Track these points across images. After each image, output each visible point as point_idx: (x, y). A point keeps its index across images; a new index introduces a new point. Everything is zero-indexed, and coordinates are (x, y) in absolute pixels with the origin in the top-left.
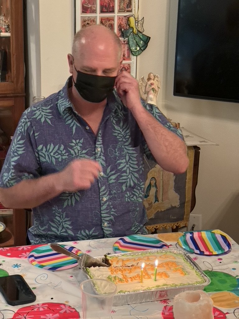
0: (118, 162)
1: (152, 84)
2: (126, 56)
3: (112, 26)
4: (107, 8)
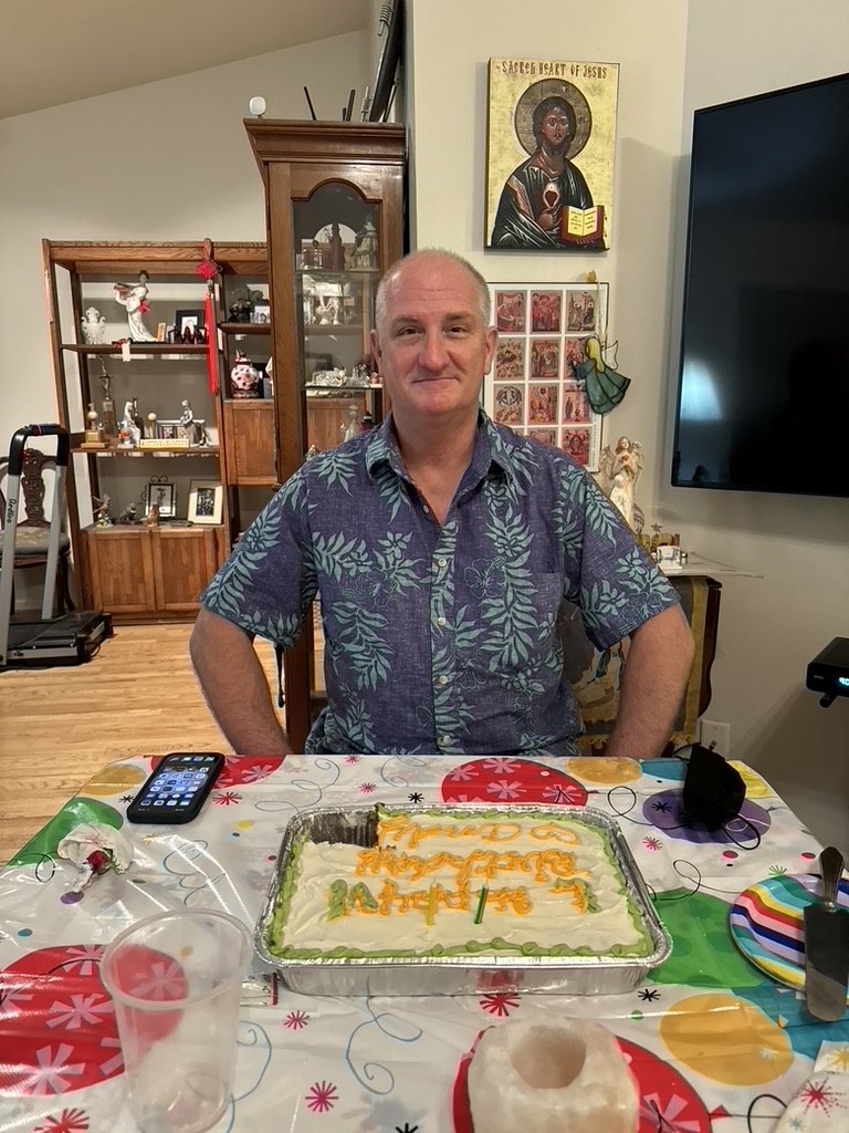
0: (485, 601)
1: (624, 458)
2: (582, 413)
3: (554, 357)
4: (546, 322)
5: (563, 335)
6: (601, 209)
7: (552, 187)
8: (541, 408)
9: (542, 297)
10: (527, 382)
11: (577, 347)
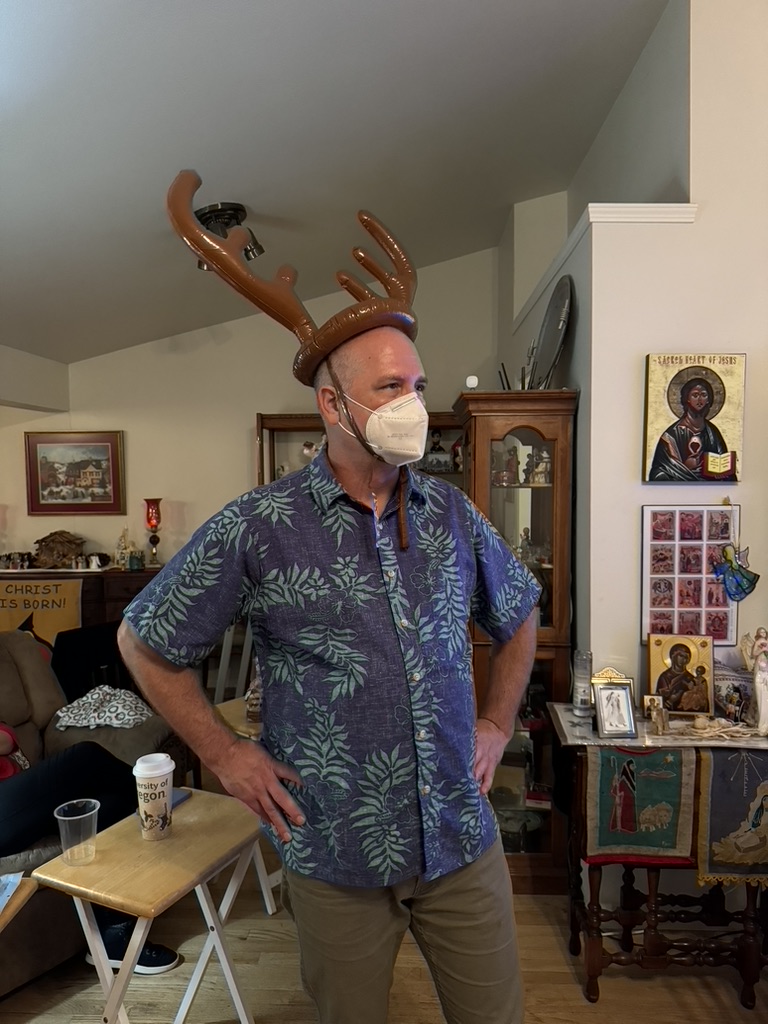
1: (763, 645)
2: (721, 600)
3: (698, 558)
4: (691, 533)
5: (705, 543)
6: (734, 454)
7: (695, 440)
8: (688, 595)
9: (688, 515)
10: (677, 576)
11: (716, 551)
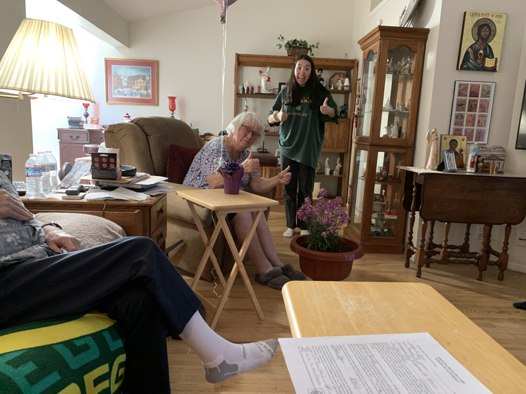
3: (476, 105)
4: (474, 94)
5: (479, 98)
6: (496, 59)
7: (481, 52)
8: (470, 121)
9: (474, 86)
10: (466, 113)
11: (484, 102)
